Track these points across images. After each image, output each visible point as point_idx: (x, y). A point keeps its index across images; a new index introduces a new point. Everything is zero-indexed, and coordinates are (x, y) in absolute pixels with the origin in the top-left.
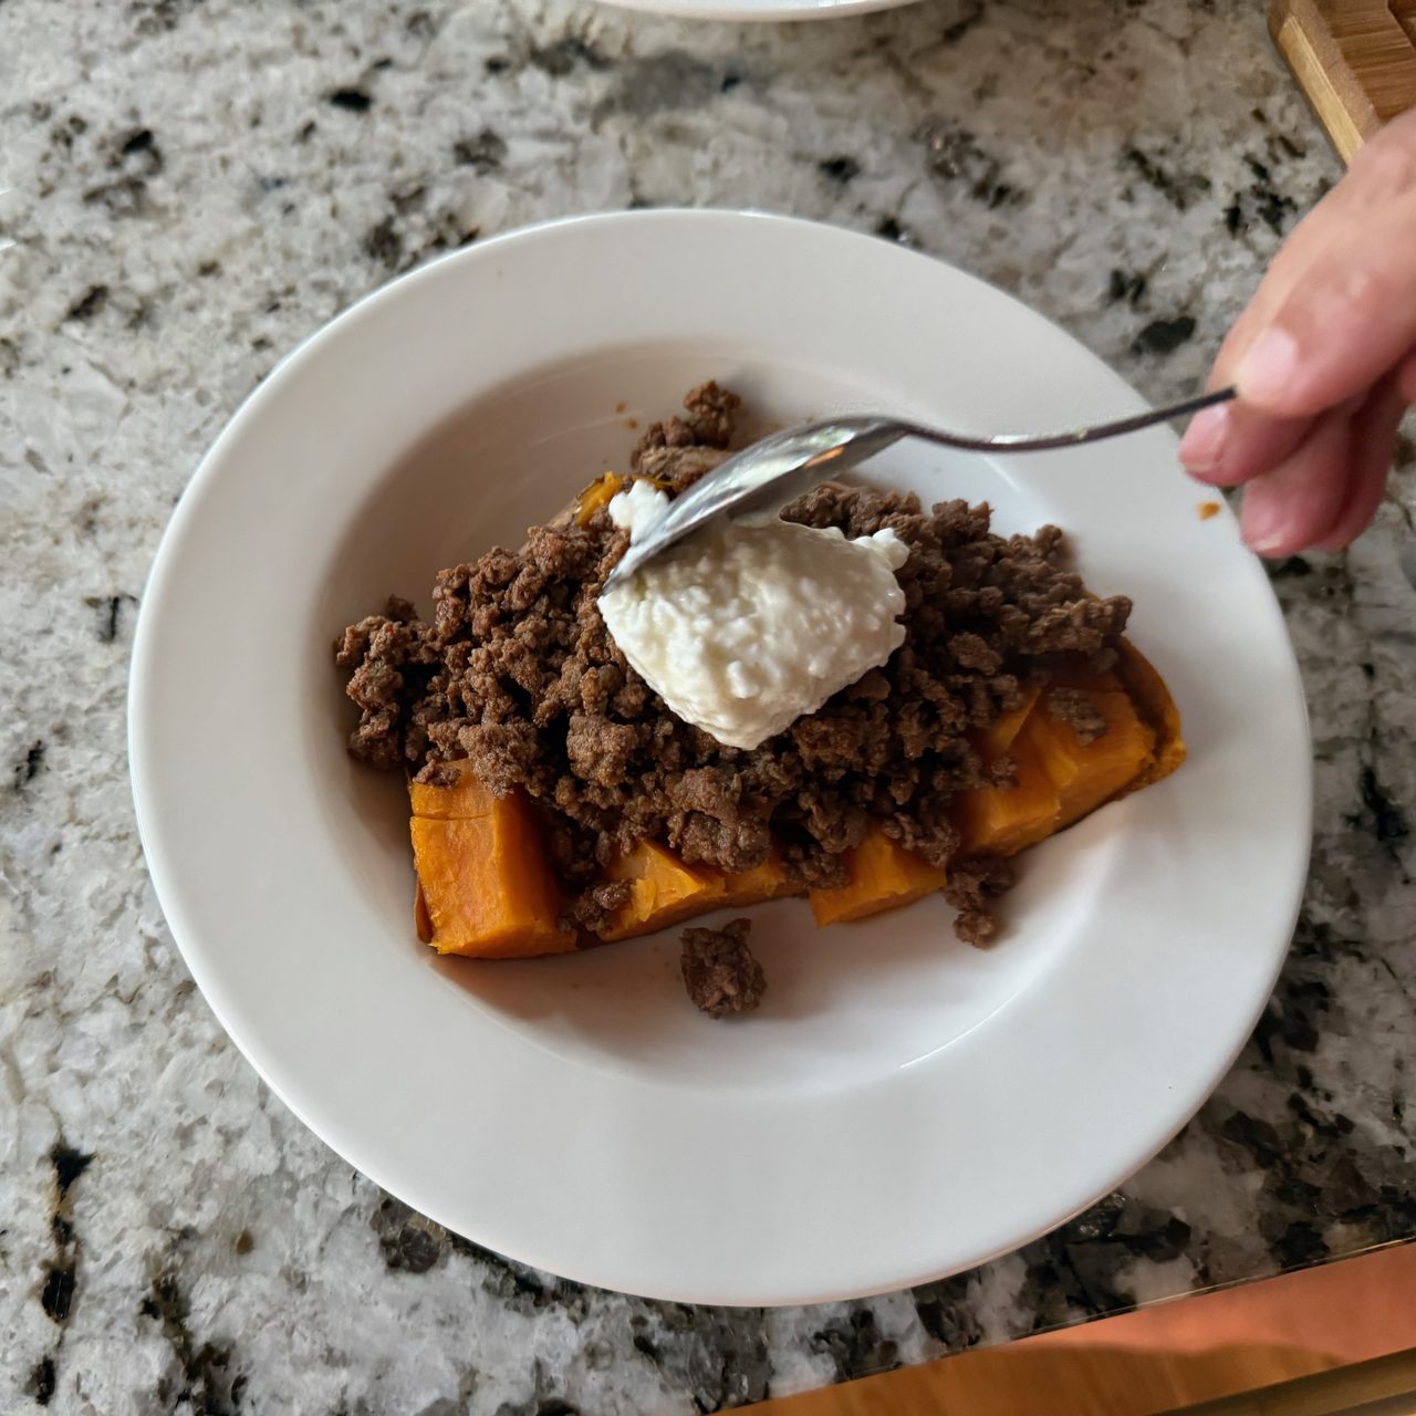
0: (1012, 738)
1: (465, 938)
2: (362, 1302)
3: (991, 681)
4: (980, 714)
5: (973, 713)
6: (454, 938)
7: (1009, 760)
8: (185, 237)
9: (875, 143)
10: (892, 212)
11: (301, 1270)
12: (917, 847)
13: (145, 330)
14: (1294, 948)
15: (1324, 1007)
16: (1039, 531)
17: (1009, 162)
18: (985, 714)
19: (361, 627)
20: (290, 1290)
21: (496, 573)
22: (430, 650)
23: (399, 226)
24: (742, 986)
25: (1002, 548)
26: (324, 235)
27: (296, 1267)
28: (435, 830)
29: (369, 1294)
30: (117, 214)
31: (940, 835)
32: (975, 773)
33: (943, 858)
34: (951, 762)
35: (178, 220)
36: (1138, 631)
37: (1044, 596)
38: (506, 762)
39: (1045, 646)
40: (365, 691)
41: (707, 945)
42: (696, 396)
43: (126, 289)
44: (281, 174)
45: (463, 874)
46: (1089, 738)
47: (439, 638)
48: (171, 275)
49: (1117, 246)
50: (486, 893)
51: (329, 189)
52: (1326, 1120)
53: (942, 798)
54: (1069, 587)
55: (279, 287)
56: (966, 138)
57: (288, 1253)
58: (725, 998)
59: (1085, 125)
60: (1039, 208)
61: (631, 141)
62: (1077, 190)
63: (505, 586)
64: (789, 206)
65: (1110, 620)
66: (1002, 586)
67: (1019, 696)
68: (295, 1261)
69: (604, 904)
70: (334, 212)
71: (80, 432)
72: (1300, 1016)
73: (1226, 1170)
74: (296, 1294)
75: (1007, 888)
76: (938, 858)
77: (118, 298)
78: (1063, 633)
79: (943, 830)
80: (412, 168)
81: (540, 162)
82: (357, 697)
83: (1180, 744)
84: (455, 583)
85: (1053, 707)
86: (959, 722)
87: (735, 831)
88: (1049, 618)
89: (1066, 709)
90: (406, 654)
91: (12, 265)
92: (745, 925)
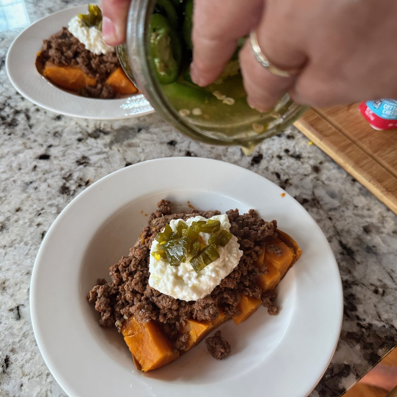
0: (263, 261)
1: (151, 365)
3: (254, 249)
5: (253, 258)
6: (148, 366)
7: (265, 266)
8: (9, 203)
9: (178, 135)
10: (187, 149)
12: (253, 295)
13: (5, 231)
15: (354, 299)
16: (249, 212)
18: (256, 257)
19: (93, 290)
21: (125, 263)
22: (114, 289)
23: (68, 185)
24: (225, 349)
25: (243, 217)
26: (48, 192)
28: (132, 338)
32: (258, 272)
33: (260, 296)
34: (253, 271)
35: (6, 200)
36: (280, 226)
37: (257, 226)
38: (146, 312)
39: (262, 237)
40: (100, 307)
41: (212, 341)
42: (160, 204)
44: (31, 180)
45: (144, 347)
46: (280, 255)
47: (116, 285)
48: (8, 214)
50: (152, 350)
51: (45, 181)
52: (366, 326)
53: (254, 281)
54: (261, 222)
55: (39, 209)
58: (222, 353)
63: (128, 266)
65: (273, 227)
66: (247, 226)
67: (261, 250)
69: (184, 341)
70: (49, 186)
72: (350, 303)
73: (351, 347)
75: (276, 298)
76: (258, 297)
78: (265, 233)
79: (257, 289)
80: (66, 170)
81: (100, 160)
82: (99, 309)
83: (299, 249)
84: (115, 269)
85: (269, 250)
86: (251, 262)
87: (208, 310)
88: (260, 230)
89: (272, 250)
90: (108, 293)
92: (219, 332)
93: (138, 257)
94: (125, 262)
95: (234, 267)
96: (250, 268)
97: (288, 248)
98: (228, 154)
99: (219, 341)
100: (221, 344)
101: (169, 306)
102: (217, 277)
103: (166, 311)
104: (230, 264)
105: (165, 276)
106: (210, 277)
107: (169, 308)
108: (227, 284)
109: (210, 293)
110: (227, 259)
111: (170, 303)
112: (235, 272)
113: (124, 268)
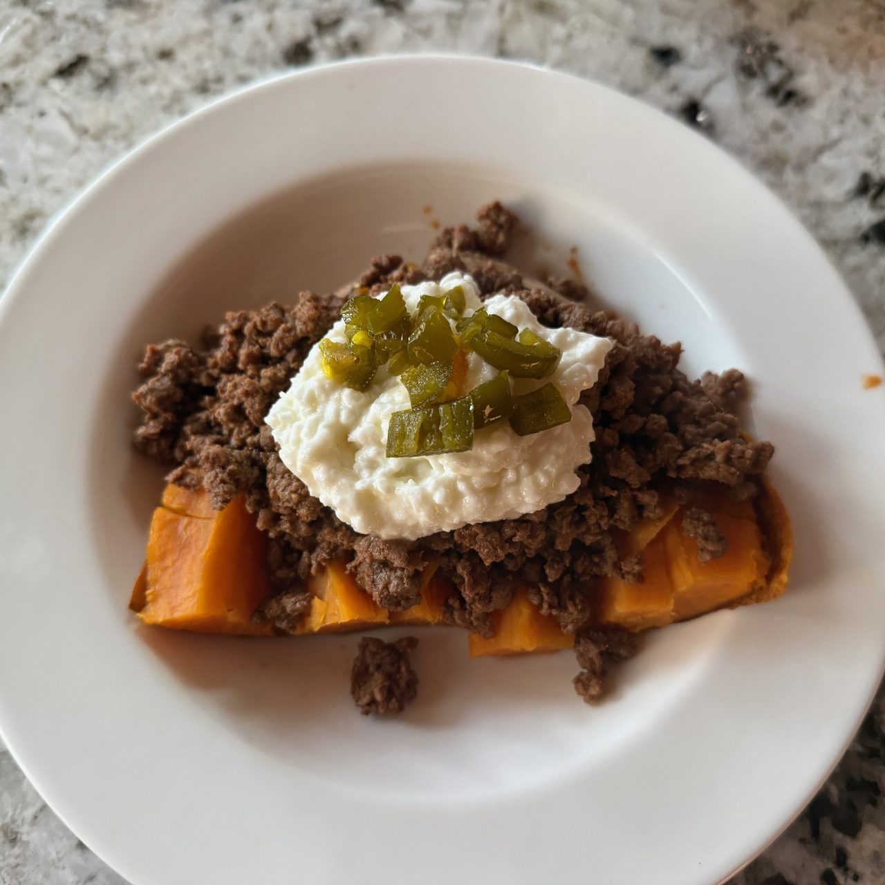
0: (647, 542)
1: (164, 615)
2: (53, 864)
3: (636, 493)
4: (622, 519)
5: (616, 517)
6: (158, 613)
7: (636, 560)
8: (156, 29)
9: (699, 41)
10: (698, 95)
11: (16, 830)
12: (551, 614)
13: (106, 93)
14: (859, 748)
15: (874, 803)
16: (725, 372)
17: (802, 72)
18: (627, 520)
19: (160, 347)
20: (4, 843)
21: (264, 323)
22: (209, 375)
23: (315, 44)
24: (389, 693)
25: (681, 383)
26: (257, 43)
27: (12, 826)
28: (171, 522)
29: (60, 860)
30: (112, 4)
31: (571, 609)
32: (610, 564)
33: (570, 627)
34: (597, 550)
35: (155, 15)
37: (701, 431)
38: (223, 481)
39: (690, 473)
40: (145, 399)
41: (374, 654)
42: (484, 213)
43: (102, 61)
45: (178, 564)
46: (708, 557)
47: (219, 367)
48: (137, 55)
49: (872, 153)
50: (190, 583)
51: (271, 8)
53: (582, 579)
54: (726, 426)
55: (212, 76)
56: (773, 48)
57: (10, 814)
58: (373, 702)
59: (871, 53)
60: (817, 113)
61: (509, 9)
62: (850, 103)
63: (270, 334)
64: (617, 78)
65: (748, 462)
66: (668, 416)
67: (658, 510)
68: (13, 821)
69: (289, 609)
70: (270, 27)
71: (38, 161)
72: (852, 806)
74: (7, 845)
75: (625, 659)
76: (566, 626)
77: (95, 66)
78: (706, 465)
79: (575, 605)
80: (337, 3)
81: (436, 13)
82: (140, 402)
83: (784, 577)
84: (235, 325)
85: (686, 523)
86: (602, 523)
87: (389, 578)
88: (697, 450)
89: (695, 528)
90: (191, 375)
91: (27, 29)
92: (412, 642)
93: (299, 326)
94: (264, 318)
95: (524, 510)
96: (589, 540)
97: (753, 552)
98: (812, 169)
99: (392, 664)
100: (389, 677)
101: (288, 501)
102: (446, 509)
103: (281, 511)
104: (509, 496)
105: (313, 417)
106: (426, 499)
107: (291, 508)
108: (476, 543)
109: (413, 538)
110: (511, 475)
111: (294, 496)
112: (525, 525)
113: (256, 336)
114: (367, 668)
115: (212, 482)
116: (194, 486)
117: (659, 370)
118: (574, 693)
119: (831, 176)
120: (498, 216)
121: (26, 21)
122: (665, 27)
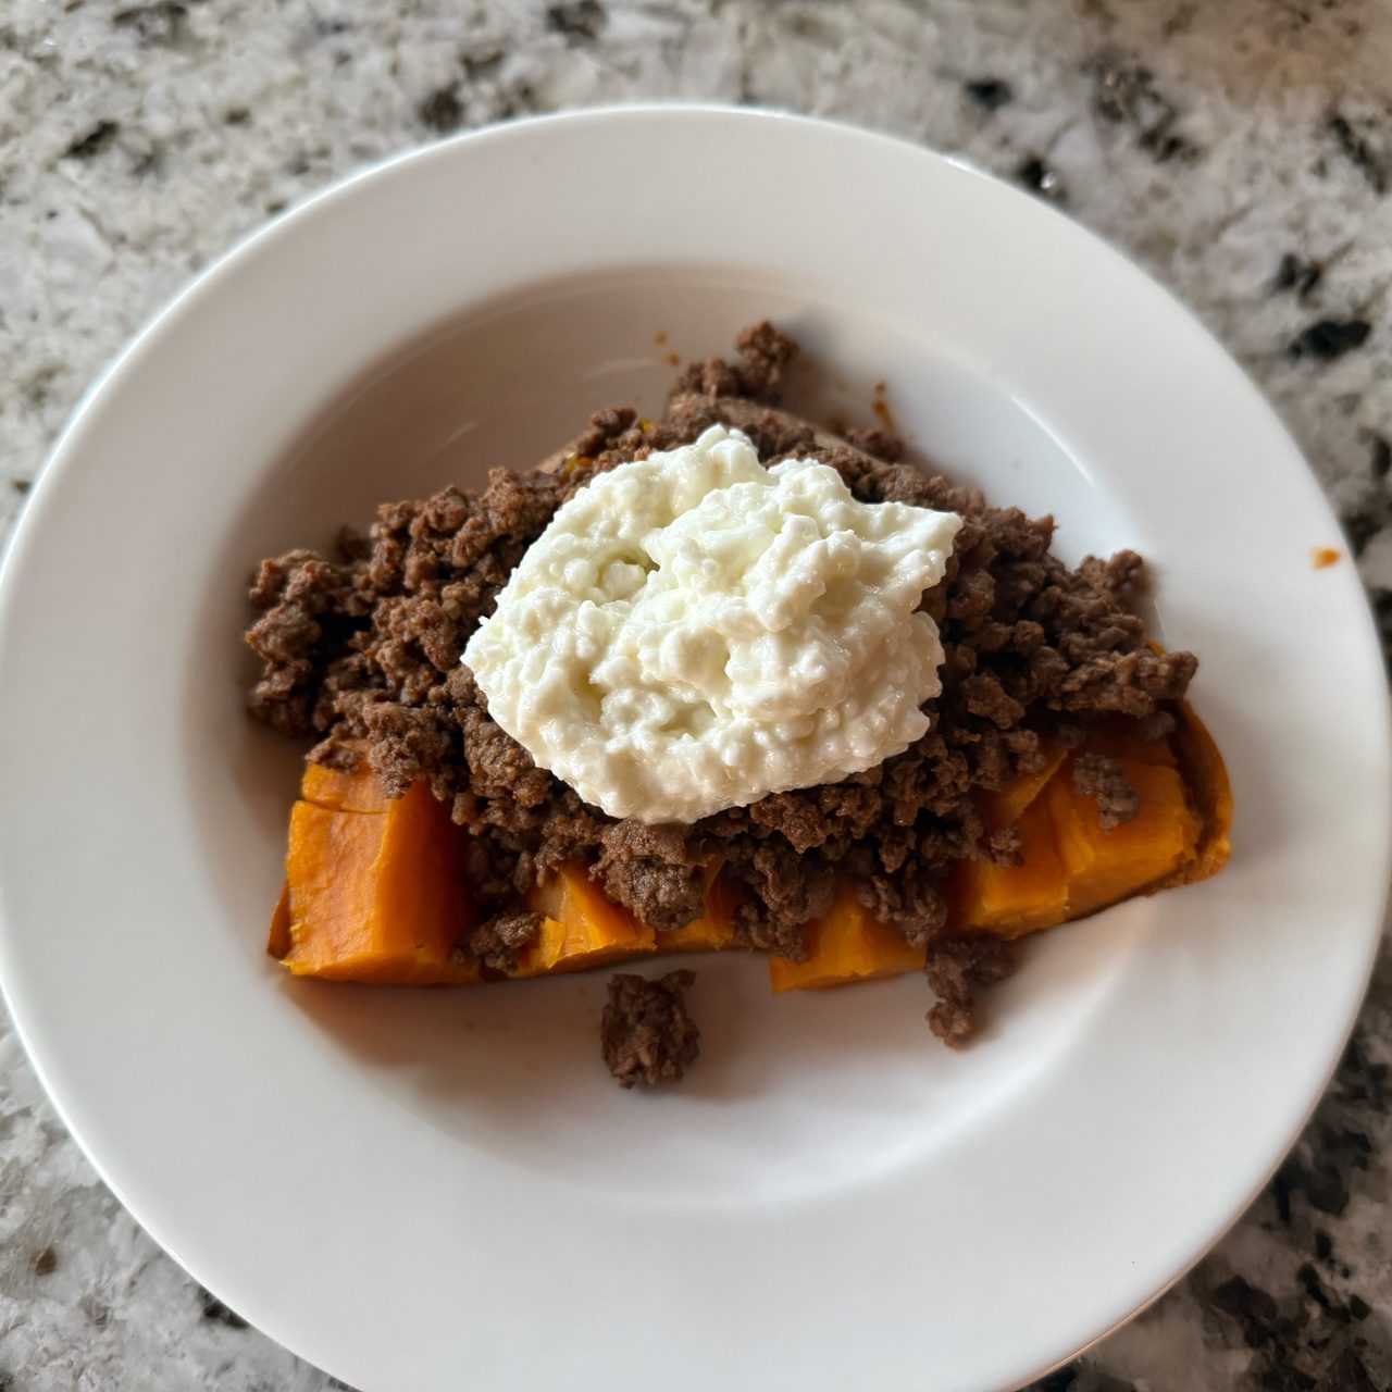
0: (1025, 806)
1: (323, 961)
2: (166, 1352)
3: (1006, 736)
4: (988, 774)
5: (980, 772)
6: (313, 957)
7: (1012, 833)
8: (219, 78)
9: (1037, 69)
10: (1040, 150)
11: (104, 1304)
12: (892, 921)
13: (149, 179)
14: (1339, 1089)
15: (1364, 1164)
16: (1115, 556)
17: (1188, 110)
18: (995, 775)
19: (281, 561)
20: (87, 1325)
21: (440, 518)
22: (359, 600)
23: (465, 94)
24: (661, 1054)
25: (1057, 573)
26: (377, 94)
27: (99, 1299)
28: (320, 821)
29: (176, 1344)
30: (149, 41)
31: (921, 910)
32: (973, 842)
33: (920, 938)
34: (953, 824)
35: (217, 57)
36: (1202, 692)
37: (1092, 641)
38: (401, 755)
39: (1081, 702)
40: (266, 640)
41: (634, 998)
42: (747, 338)
43: (139, 129)
44: (343, 19)
45: (337, 882)
46: (1114, 823)
47: (373, 586)
48: (194, 119)
49: (1297, 226)
50: (359, 909)
51: (394, 41)
52: (1339, 1301)
53: (932, 867)
54: (1126, 633)
55: (311, 145)
56: (1144, 76)
57: (93, 1282)
58: (638, 1068)
59: (1286, 79)
60: (1214, 169)
61: (753, 30)
62: (1261, 154)
63: (451, 534)
64: (920, 129)
65: (1163, 682)
66: (1044, 621)
67: (1039, 759)
68: (99, 1292)
69: (506, 940)
70: (395, 70)
71: (52, 287)
72: (1332, 1171)
73: (1208, 1344)
74: (93, 1330)
75: (999, 979)
76: (914, 937)
77: (128, 138)
78: (1103, 690)
79: (927, 905)
80: (494, 29)
81: (646, 39)
82: (258, 647)
83: (1224, 844)
84: (394, 522)
85: (1079, 776)
86: (961, 782)
87: (657, 881)
88: (1090, 669)
89: (1093, 781)
90: (331, 601)
91: (17, 85)
92: (687, 977)
93: (495, 519)
94: (439, 511)
95: (851, 768)
96: (942, 809)
97: (1177, 811)
99: (661, 1011)
100: (659, 1029)
101: (500, 778)
102: (742, 774)
103: (489, 793)
104: (831, 747)
105: (536, 650)
106: (711, 761)
107: (503, 788)
108: (783, 821)
109: (691, 820)
110: (831, 718)
111: (509, 770)
112: (852, 791)
113: (428, 537)
114: (624, 1018)
115: (384, 758)
116: (351, 766)
117: (1025, 557)
118: (930, 1034)
119: (1240, 262)
120: (768, 342)
121: (14, 72)
122: (986, 51)
